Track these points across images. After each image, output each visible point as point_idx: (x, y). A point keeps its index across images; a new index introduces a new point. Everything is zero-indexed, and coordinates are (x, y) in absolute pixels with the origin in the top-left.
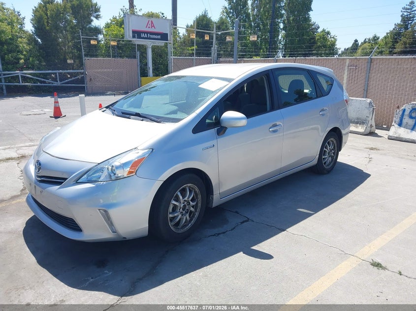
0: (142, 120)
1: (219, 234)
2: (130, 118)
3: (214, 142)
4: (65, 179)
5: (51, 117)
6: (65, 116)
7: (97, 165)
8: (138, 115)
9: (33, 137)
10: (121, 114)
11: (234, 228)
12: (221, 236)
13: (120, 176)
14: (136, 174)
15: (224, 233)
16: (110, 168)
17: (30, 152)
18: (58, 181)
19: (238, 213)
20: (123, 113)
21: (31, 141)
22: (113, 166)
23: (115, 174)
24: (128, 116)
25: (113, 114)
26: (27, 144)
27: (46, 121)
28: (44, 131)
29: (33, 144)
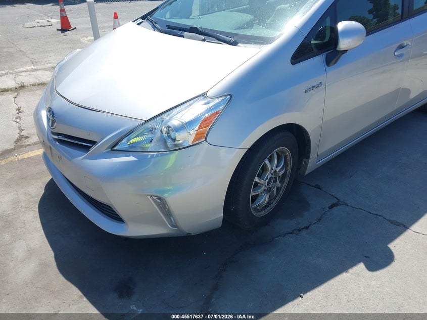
0: (204, 40)
1: (299, 230)
2: (183, 37)
3: (321, 79)
4: (94, 143)
5: (58, 30)
6: (75, 28)
7: (143, 124)
8: (194, 30)
9: (36, 58)
10: (166, 29)
11: (320, 219)
12: (304, 233)
13: (181, 144)
14: (206, 140)
15: (307, 228)
16: (165, 130)
17: (31, 79)
18: (83, 145)
19: (321, 189)
20: (169, 27)
21: (34, 63)
22: (169, 127)
23: (174, 140)
24: (179, 32)
25: (155, 28)
26: (29, 68)
27: (53, 35)
28: (50, 49)
29: (35, 68)
